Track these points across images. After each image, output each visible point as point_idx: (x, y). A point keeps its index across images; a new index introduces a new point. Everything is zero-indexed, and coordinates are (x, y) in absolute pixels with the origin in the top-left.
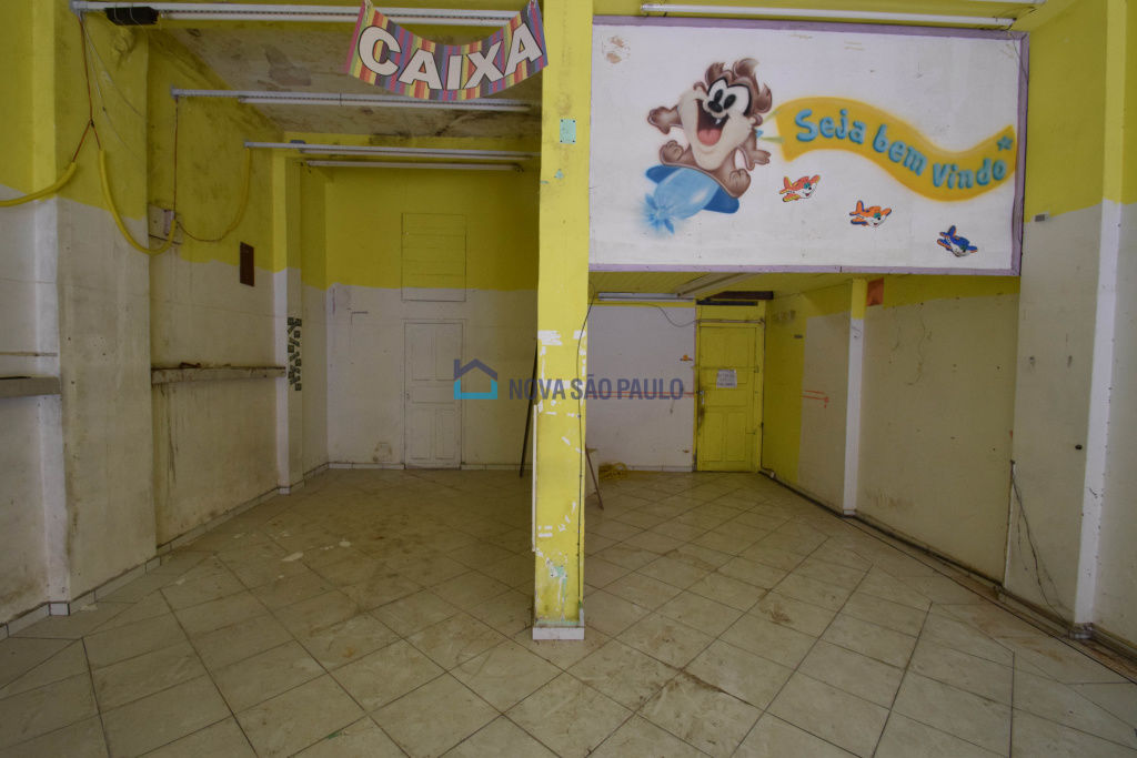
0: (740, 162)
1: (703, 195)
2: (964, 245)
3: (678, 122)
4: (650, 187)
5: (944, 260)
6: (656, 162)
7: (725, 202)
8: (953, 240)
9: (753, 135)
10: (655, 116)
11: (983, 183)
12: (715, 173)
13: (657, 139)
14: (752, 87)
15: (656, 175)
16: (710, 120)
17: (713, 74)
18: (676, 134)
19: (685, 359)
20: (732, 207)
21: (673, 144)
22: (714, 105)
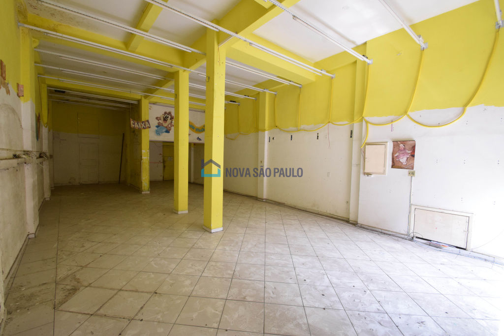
0: (170, 126)
1: (164, 130)
2: (200, 139)
3: (160, 119)
4: (156, 128)
5: (197, 141)
6: (157, 125)
7: (168, 131)
8: (198, 138)
9: (172, 122)
10: (157, 118)
11: (202, 131)
12: (166, 127)
13: (157, 121)
14: (171, 115)
15: (157, 127)
16: (165, 119)
17: (165, 113)
18: (160, 121)
19: (160, 154)
20: (169, 132)
21: (160, 122)
22: (166, 117)
